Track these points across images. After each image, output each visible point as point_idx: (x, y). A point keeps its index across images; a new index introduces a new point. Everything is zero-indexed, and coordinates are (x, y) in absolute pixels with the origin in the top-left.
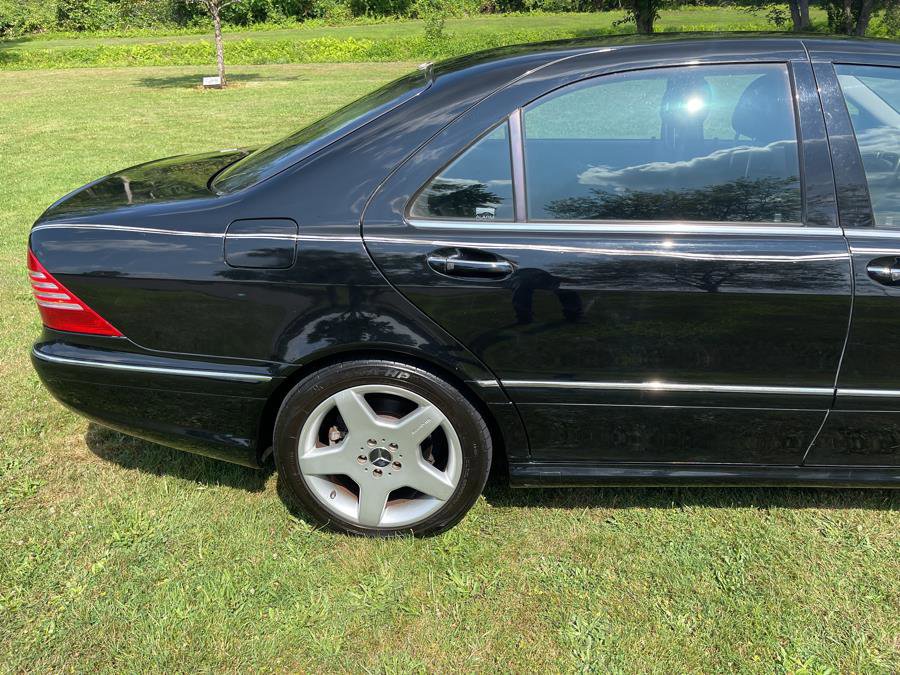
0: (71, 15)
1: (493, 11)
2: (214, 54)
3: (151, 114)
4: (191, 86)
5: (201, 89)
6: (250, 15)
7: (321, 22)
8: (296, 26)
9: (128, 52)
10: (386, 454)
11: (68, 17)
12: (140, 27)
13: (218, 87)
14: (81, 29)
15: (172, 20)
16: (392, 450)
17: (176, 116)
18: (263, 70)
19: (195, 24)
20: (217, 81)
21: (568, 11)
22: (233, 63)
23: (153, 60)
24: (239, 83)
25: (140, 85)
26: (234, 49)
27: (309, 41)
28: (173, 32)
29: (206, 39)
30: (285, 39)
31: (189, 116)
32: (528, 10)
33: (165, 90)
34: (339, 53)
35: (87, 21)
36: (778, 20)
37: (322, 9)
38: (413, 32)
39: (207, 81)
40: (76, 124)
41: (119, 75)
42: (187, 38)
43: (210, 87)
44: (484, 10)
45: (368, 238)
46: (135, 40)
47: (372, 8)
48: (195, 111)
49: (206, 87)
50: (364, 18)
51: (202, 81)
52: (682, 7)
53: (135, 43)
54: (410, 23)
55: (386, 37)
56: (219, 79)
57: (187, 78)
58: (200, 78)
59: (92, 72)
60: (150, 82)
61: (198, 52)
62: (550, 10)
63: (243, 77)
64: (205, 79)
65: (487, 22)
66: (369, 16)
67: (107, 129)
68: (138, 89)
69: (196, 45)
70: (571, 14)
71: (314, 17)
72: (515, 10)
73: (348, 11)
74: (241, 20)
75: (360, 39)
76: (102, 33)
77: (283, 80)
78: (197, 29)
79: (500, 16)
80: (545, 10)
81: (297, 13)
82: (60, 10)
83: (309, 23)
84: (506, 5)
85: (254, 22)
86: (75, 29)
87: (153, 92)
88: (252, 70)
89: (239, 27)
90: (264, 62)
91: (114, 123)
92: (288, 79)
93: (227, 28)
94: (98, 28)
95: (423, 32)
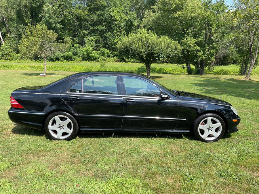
0: (5, 56)
1: (119, 62)
2: (44, 68)
3: (26, 81)
4: (37, 76)
5: (39, 76)
6: (55, 59)
7: (74, 62)
8: (67, 62)
9: (20, 66)
10: (62, 127)
11: (4, 56)
12: (24, 60)
13: (44, 76)
14: (7, 60)
15: (34, 59)
16: (63, 126)
17: (32, 82)
18: (56, 72)
19: (40, 60)
20: (44, 75)
21: (137, 63)
22: (49, 71)
23: (27, 69)
24: (49, 75)
25: (23, 75)
26: (50, 67)
27: (70, 66)
28: (33, 62)
29: (42, 64)
30: (64, 65)
31: (35, 82)
32: (127, 62)
33: (30, 76)
34: (78, 69)
35: (9, 58)
36: (184, 68)
37: (74, 59)
38: (97, 65)
39: (41, 75)
40: (6, 83)
41: (17, 72)
42: (37, 64)
43: (42, 76)
44: (116, 61)
45: (61, 94)
46: (22, 63)
47: (87, 59)
48: (37, 81)
49: (41, 76)
50: (85, 62)
51: (40, 74)
52: (165, 64)
53: (22, 64)
54: (97, 63)
55: (90, 66)
56: (44, 74)
57: (36, 74)
58: (39, 74)
59: (10, 71)
60: (26, 74)
61: (40, 68)
62: (133, 62)
63: (51, 74)
64: (41, 74)
65: (117, 64)
66: (87, 61)
67: (14, 84)
68: (23, 76)
69: (39, 66)
70: (138, 63)
71: (72, 60)
72: (124, 62)
73: (81, 60)
74: (52, 60)
75: (83, 66)
76: (13, 61)
77: (61, 75)
78: (40, 62)
79: (120, 63)
80: (131, 62)
81: (68, 59)
82: (2, 55)
83: (70, 62)
84: (122, 60)
85: (56, 61)
86: (6, 60)
87: (27, 76)
88: (53, 72)
89: (52, 62)
90: (57, 71)
91: (16, 83)
92: (62, 75)
93: (48, 62)
94: (12, 60)
95: (100, 66)
